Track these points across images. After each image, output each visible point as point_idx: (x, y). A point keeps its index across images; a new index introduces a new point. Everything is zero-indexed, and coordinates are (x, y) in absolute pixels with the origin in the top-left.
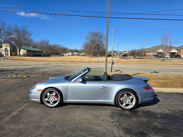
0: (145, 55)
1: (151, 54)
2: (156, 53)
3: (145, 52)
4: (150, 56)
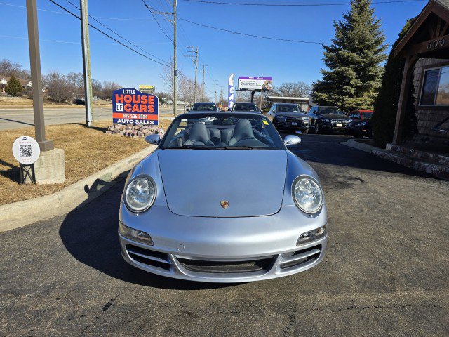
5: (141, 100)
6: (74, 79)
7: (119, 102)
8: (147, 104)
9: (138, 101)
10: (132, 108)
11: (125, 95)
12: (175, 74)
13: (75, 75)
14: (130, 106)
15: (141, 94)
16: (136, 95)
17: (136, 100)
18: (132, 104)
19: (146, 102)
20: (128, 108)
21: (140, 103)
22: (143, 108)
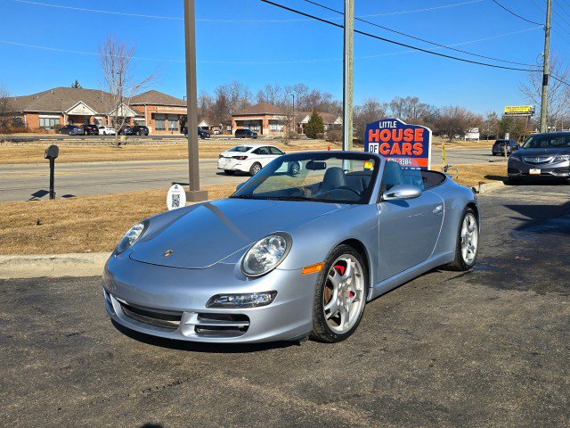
0: (20, 126)
1: (45, 121)
2: (66, 117)
3: (19, 114)
4: (42, 129)
5: (404, 136)
6: (399, 108)
7: (374, 141)
8: (413, 142)
9: (399, 139)
10: (390, 149)
11: (381, 130)
12: (545, 83)
13: (402, 100)
14: (388, 146)
15: (405, 127)
16: (397, 129)
17: (397, 136)
18: (391, 142)
19: (410, 139)
20: (385, 149)
21: (403, 141)
22: (406, 148)
